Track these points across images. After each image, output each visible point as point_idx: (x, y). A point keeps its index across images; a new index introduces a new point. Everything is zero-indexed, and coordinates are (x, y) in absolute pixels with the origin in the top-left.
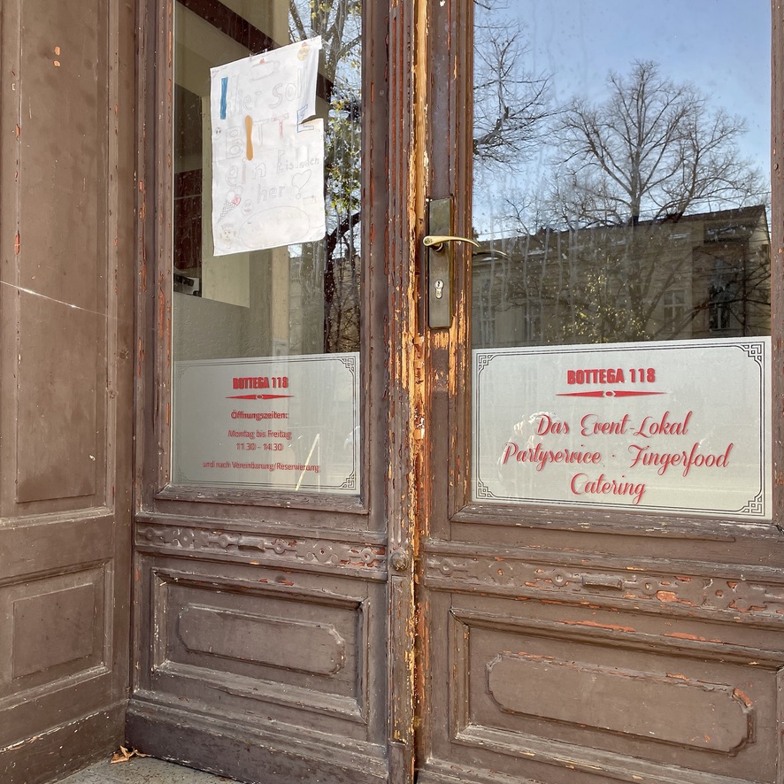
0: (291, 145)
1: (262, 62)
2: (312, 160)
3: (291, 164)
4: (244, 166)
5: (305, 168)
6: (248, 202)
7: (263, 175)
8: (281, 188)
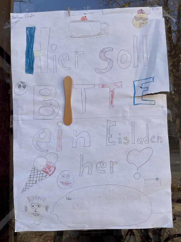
0: (124, 117)
1: (84, 19)
2: (153, 137)
3: (126, 138)
4: (60, 132)
5: (144, 145)
6: (66, 173)
7: (87, 144)
8: (113, 163)
